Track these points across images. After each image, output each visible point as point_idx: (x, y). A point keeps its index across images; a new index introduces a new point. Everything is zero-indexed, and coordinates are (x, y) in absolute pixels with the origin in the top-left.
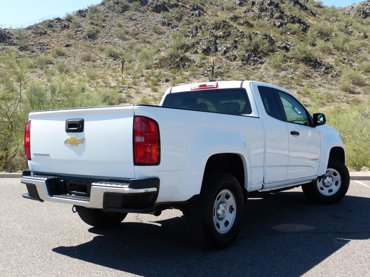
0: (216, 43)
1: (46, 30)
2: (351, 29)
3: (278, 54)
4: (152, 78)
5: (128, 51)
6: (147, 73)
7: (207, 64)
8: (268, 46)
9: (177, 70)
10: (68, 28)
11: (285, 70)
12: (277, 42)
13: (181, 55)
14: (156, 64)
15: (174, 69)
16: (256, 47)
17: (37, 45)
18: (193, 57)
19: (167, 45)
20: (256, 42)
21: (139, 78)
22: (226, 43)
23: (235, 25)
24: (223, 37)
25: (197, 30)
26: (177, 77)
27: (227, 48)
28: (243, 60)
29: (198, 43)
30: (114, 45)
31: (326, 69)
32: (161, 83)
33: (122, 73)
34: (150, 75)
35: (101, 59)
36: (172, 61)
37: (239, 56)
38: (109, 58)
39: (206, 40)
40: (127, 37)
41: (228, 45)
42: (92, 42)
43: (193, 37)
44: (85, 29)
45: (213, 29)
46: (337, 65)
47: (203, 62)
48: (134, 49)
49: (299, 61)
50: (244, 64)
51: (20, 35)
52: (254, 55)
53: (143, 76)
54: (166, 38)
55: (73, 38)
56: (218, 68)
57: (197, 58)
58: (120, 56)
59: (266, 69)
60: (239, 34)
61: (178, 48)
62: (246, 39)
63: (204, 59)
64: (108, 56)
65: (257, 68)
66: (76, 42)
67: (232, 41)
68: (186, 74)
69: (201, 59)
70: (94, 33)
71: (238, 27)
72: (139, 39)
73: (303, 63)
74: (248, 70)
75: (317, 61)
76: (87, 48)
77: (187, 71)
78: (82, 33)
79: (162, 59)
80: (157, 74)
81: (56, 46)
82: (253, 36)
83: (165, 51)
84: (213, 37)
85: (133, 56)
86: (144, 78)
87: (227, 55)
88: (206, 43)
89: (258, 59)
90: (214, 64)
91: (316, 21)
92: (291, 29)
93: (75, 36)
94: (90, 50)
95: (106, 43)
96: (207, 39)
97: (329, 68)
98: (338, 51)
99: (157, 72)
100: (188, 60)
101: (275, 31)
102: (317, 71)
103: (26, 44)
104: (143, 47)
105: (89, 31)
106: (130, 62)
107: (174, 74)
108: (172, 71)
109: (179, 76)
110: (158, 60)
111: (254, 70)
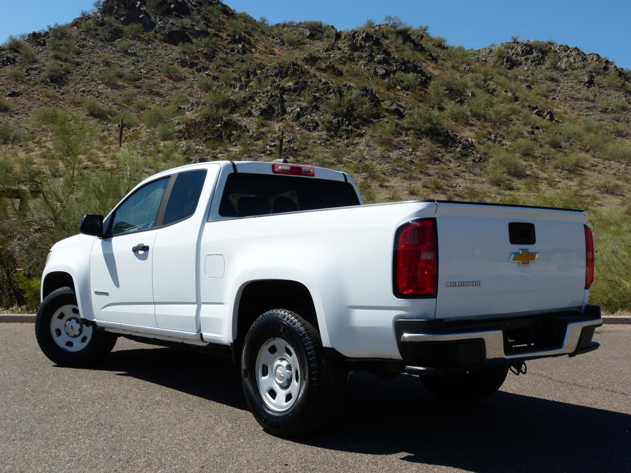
0: (283, 101)
2: (493, 85)
3: (387, 122)
5: (122, 108)
6: (165, 146)
7: (269, 135)
8: (369, 108)
9: (217, 143)
10: (14, 63)
11: (398, 149)
12: (383, 101)
13: (224, 119)
14: (180, 131)
15: (212, 141)
16: (350, 109)
18: (245, 122)
19: (192, 100)
20: (350, 101)
22: (300, 100)
23: (313, 71)
24: (295, 90)
25: (248, 76)
26: (220, 155)
27: (302, 109)
28: (328, 130)
29: (252, 98)
30: (98, 97)
31: (463, 148)
33: (120, 146)
34: (171, 150)
35: (74, 119)
36: (208, 128)
37: (323, 123)
38: (90, 118)
39: (265, 95)
40: (120, 83)
41: (304, 104)
42: (57, 90)
43: (241, 88)
44: (44, 66)
45: (276, 75)
46: (479, 143)
47: (262, 130)
48: (133, 105)
49: (420, 134)
50: (331, 136)
52: (347, 122)
53: (159, 152)
54: (188, 88)
55: (23, 81)
56: (288, 142)
57: (251, 124)
58: (109, 116)
59: (367, 146)
60: (320, 87)
61: (218, 107)
62: (333, 94)
63: (263, 126)
64: (88, 116)
65: (353, 144)
66: (29, 89)
67: (311, 98)
69: (258, 126)
70: (61, 73)
71: (318, 74)
72: (141, 88)
73: (428, 139)
74: (338, 147)
75: (448, 134)
76: (48, 99)
77: (236, 145)
78: (39, 72)
79: (190, 123)
80: (184, 149)
82: (344, 89)
84: (278, 89)
85: (133, 116)
86: (160, 155)
87: (302, 120)
88: (266, 99)
89: (354, 129)
90: (282, 135)
91: (439, 71)
92: (402, 81)
93: (27, 78)
94: (54, 104)
95: (84, 91)
96: (267, 92)
97: (468, 147)
98: (478, 120)
99: (183, 146)
100: (236, 126)
101: (377, 84)
102: (450, 152)
104: (148, 102)
105: (52, 71)
106: (129, 126)
107: (214, 149)
108: (209, 145)
109: (222, 153)
110: (182, 124)
111: (348, 146)
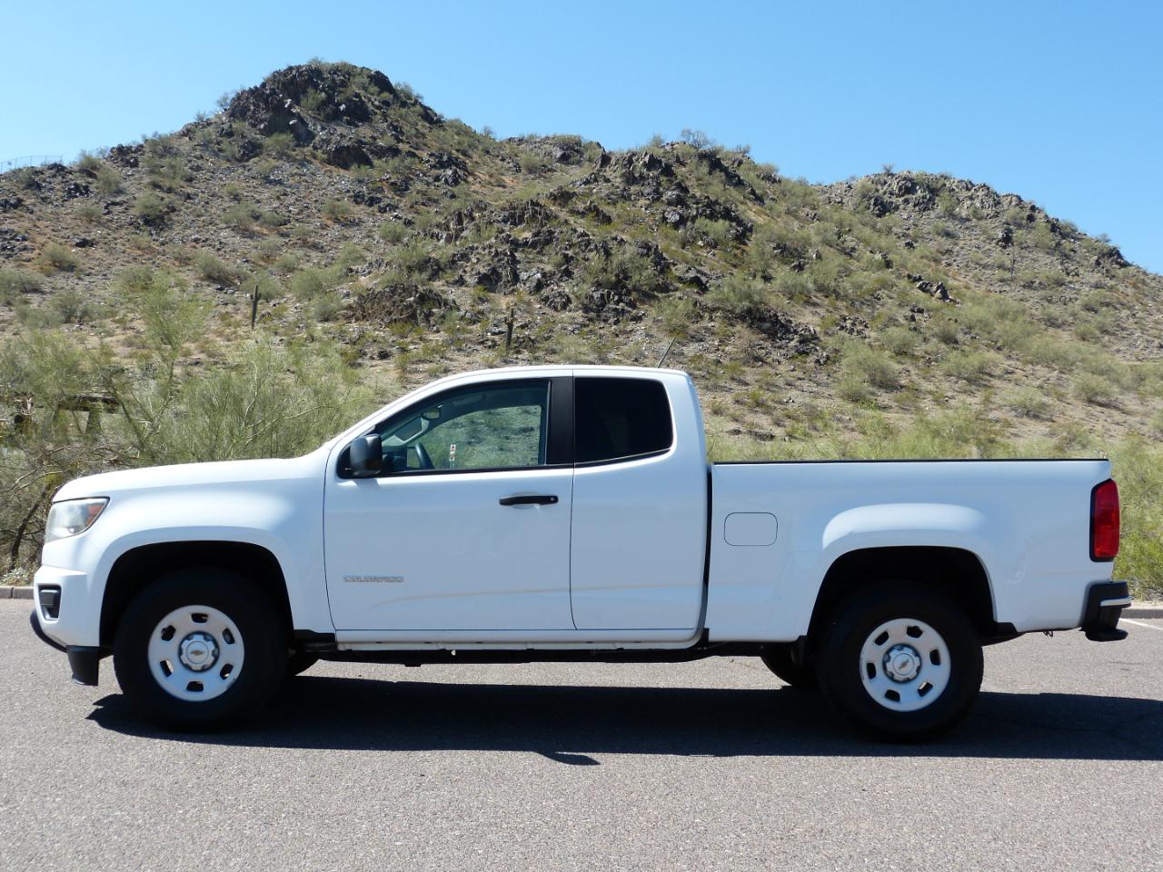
0: (514, 261)
1: (20, 196)
2: (852, 241)
3: (680, 298)
4: (340, 345)
5: (259, 268)
6: (326, 332)
7: (491, 316)
8: (652, 276)
9: (409, 327)
10: (87, 193)
11: (697, 341)
12: (675, 265)
13: (421, 289)
14: (350, 307)
15: (399, 324)
16: (622, 276)
18: (453, 294)
19: (370, 257)
20: (621, 263)
21: (302, 345)
22: (541, 262)
23: (563, 215)
24: (534, 245)
25: (460, 222)
26: (411, 347)
27: (544, 275)
28: (586, 309)
29: (465, 257)
30: (219, 249)
31: (801, 342)
32: (366, 361)
33: (253, 329)
34: (334, 338)
35: (180, 284)
36: (394, 302)
37: (577, 297)
38: (205, 283)
39: (487, 251)
40: (256, 227)
41: (548, 268)
42: (154, 237)
43: (449, 240)
44: (135, 198)
45: (505, 221)
46: (826, 333)
47: (481, 307)
48: (276, 263)
49: (732, 317)
50: (590, 320)
52: (616, 298)
53: (313, 339)
54: (364, 238)
55: (100, 223)
56: (523, 327)
57: (463, 298)
58: (237, 281)
59: (647, 335)
60: (575, 240)
61: (410, 269)
63: (482, 300)
64: (202, 279)
65: (625, 332)
66: (109, 235)
67: (559, 258)
68: (437, 338)
69: (474, 300)
70: (161, 211)
71: (572, 220)
72: (288, 236)
73: (745, 325)
74: (601, 336)
75: (777, 319)
76: (139, 252)
77: (438, 331)
78: (126, 209)
79: (365, 295)
80: (355, 335)
81: (51, 243)
82: (613, 245)
84: (507, 242)
85: (275, 281)
86: (317, 345)
87: (545, 292)
88: (487, 258)
89: (627, 308)
90: (512, 316)
91: (766, 217)
92: (705, 234)
93: (106, 217)
94: (149, 259)
95: (196, 240)
96: (490, 247)
97: (808, 340)
98: (826, 297)
99: (354, 331)
100: (439, 301)
101: (666, 237)
102: (780, 347)
104: (300, 259)
105: (146, 207)
106: (268, 298)
107: (402, 337)
109: (416, 344)
110: (353, 296)
111: (617, 335)
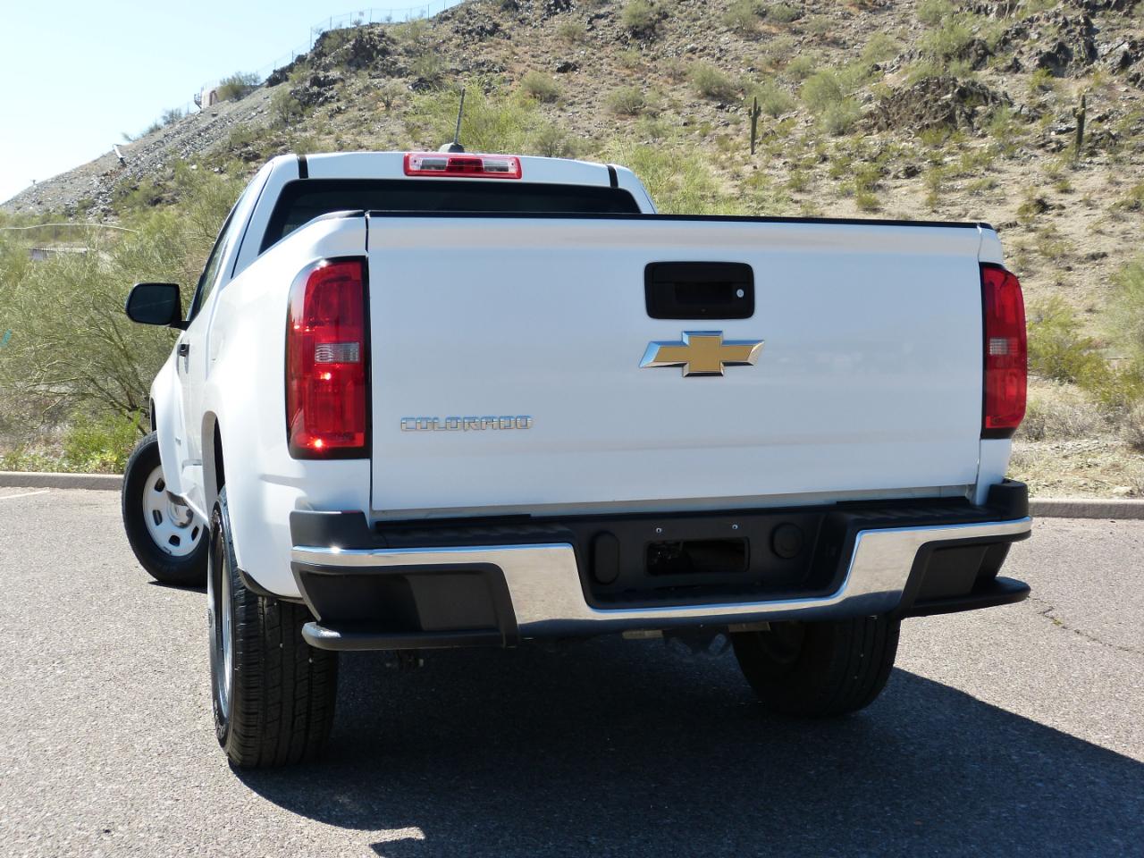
0: (1090, 30)
1: (497, 20)
4: (857, 163)
5: (767, 77)
6: (838, 148)
7: (1057, 109)
9: (945, 134)
10: (568, 7)
13: (960, 81)
14: (871, 115)
15: (933, 130)
17: (468, 70)
18: (1005, 84)
19: (904, 48)
21: (811, 167)
22: (1130, 27)
24: (1118, 6)
26: (947, 159)
27: (1133, 45)
29: (1021, 33)
30: (719, 59)
32: (888, 182)
33: (753, 153)
34: (850, 155)
35: (675, 106)
36: (926, 103)
38: (703, 101)
39: (1051, 22)
40: (762, 26)
41: (1139, 35)
42: (645, 51)
43: (1001, 12)
44: (621, 7)
47: (1042, 99)
48: (787, 69)
51: (417, 40)
53: (825, 159)
54: (899, 24)
55: (583, 42)
56: (1100, 120)
57: (1018, 89)
58: (740, 96)
61: (948, 57)
63: (1044, 89)
64: (700, 97)
66: (594, 54)
68: (981, 145)
69: (1034, 90)
70: (651, 19)
72: (802, 33)
76: (628, 72)
77: (984, 136)
78: (612, 21)
79: (889, 97)
80: (876, 150)
81: (530, 70)
83: (898, 68)
84: (1081, 6)
85: (786, 92)
86: (828, 166)
87: (1134, 69)
88: (1053, 31)
90: (1083, 105)
93: (590, 34)
94: (639, 79)
95: (692, 51)
96: (1057, 15)
99: (875, 144)
100: (985, 96)
103: (436, 69)
104: (817, 59)
105: (634, 16)
106: (775, 113)
107: (937, 147)
108: (927, 138)
109: (954, 154)
110: (876, 100)
